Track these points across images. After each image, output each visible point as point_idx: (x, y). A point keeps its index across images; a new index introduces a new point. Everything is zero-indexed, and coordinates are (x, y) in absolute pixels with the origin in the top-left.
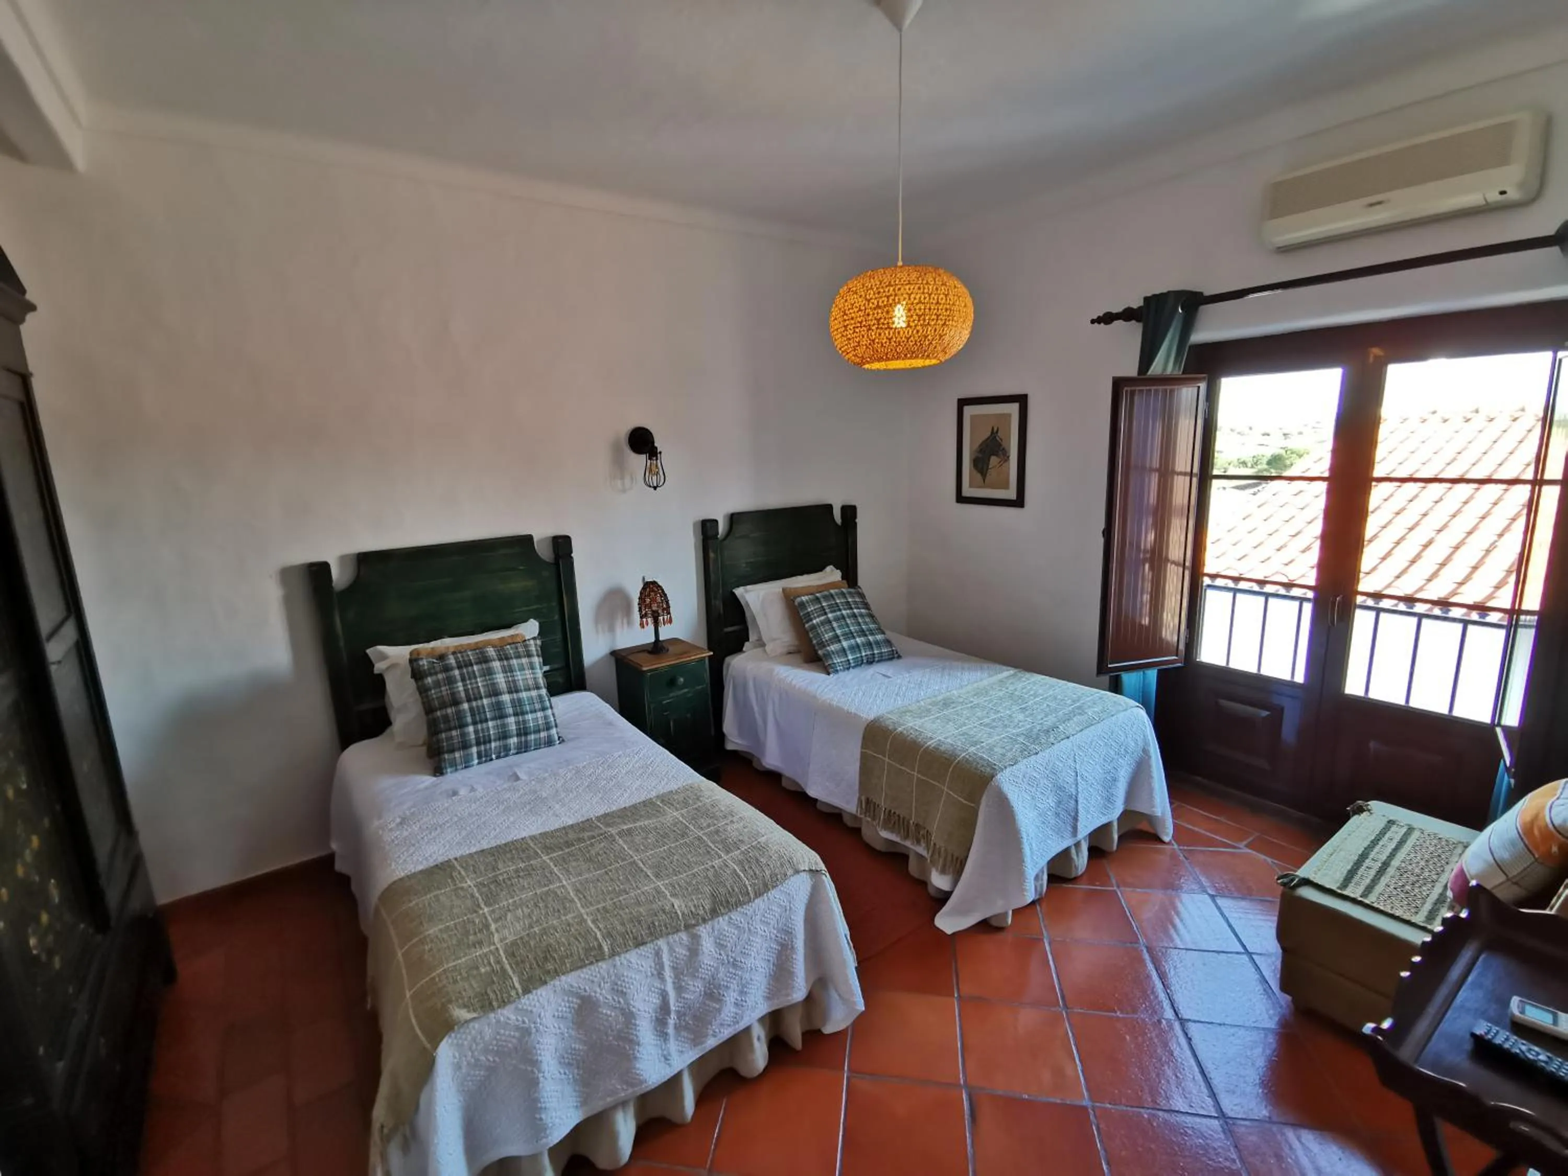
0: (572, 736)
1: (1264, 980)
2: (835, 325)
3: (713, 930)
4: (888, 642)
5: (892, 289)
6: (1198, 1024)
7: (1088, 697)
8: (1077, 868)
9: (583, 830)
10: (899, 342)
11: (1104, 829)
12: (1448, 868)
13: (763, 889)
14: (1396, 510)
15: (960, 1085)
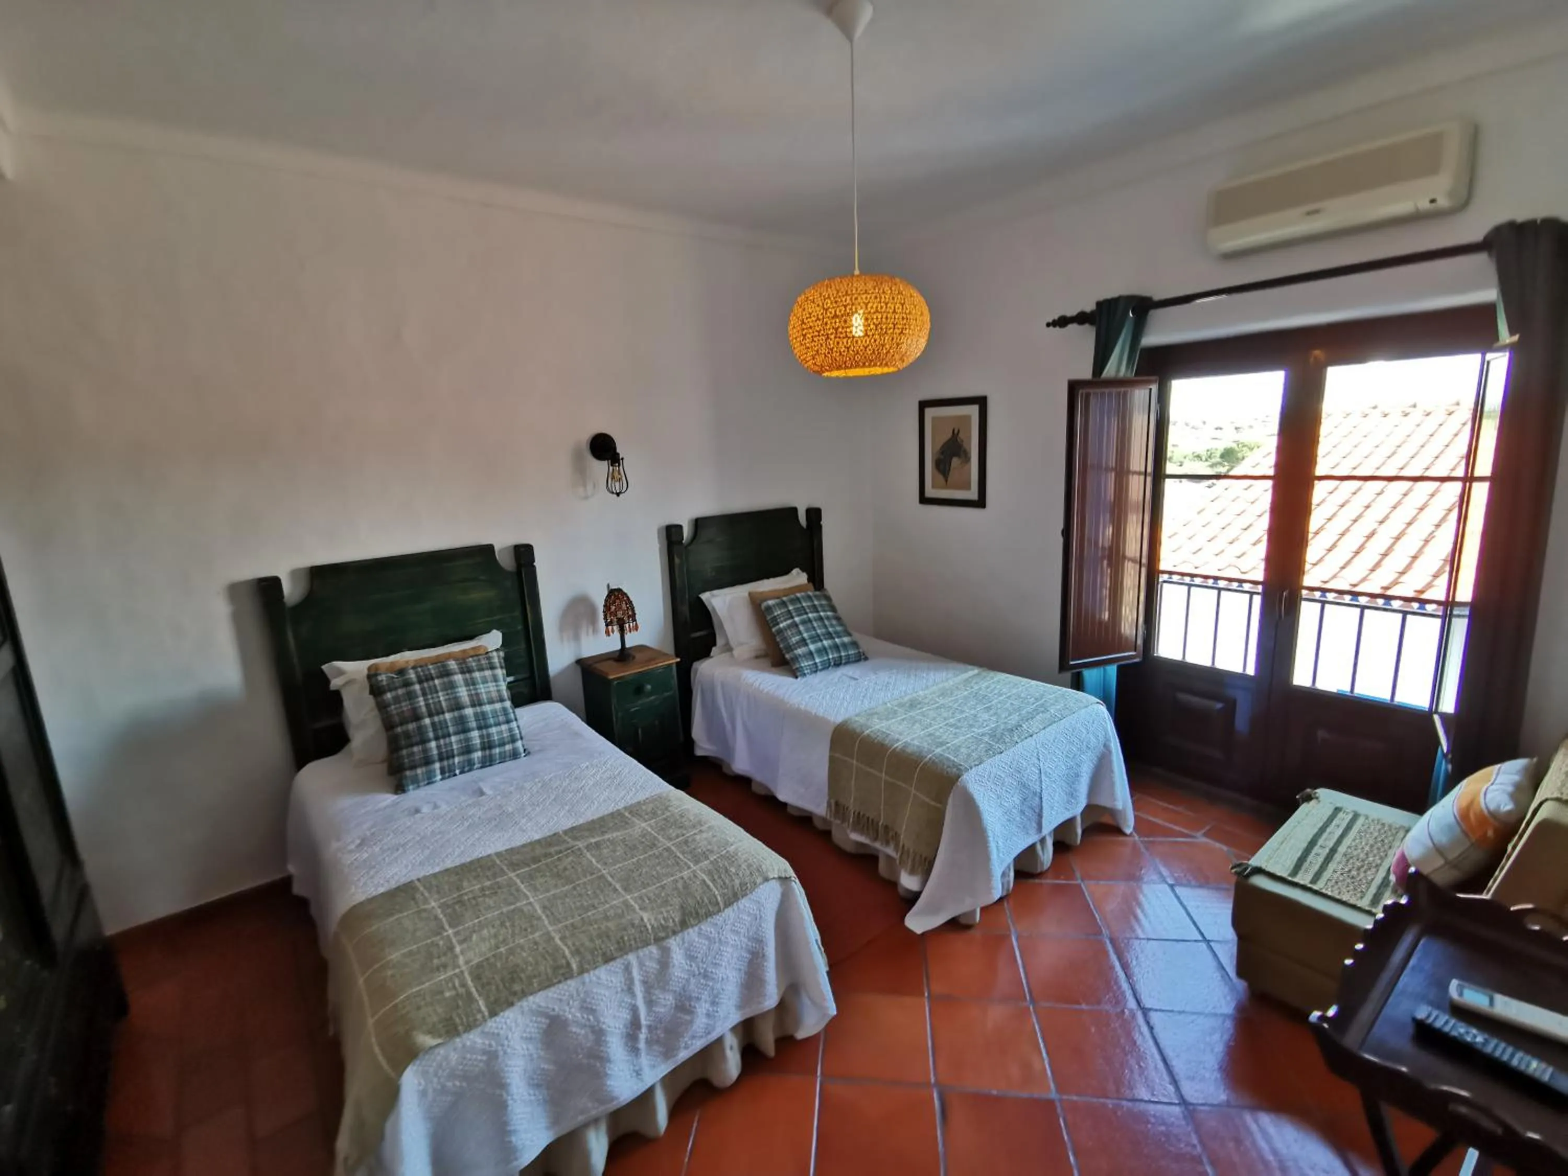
0: (537, 748)
1: (1221, 967)
2: (793, 333)
3: (684, 943)
4: (855, 644)
5: (848, 298)
6: (1159, 1013)
7: (1050, 694)
8: (1042, 864)
9: (550, 845)
10: (858, 351)
11: (1068, 825)
12: (1391, 852)
13: (732, 899)
14: (1340, 503)
15: (929, 1083)
